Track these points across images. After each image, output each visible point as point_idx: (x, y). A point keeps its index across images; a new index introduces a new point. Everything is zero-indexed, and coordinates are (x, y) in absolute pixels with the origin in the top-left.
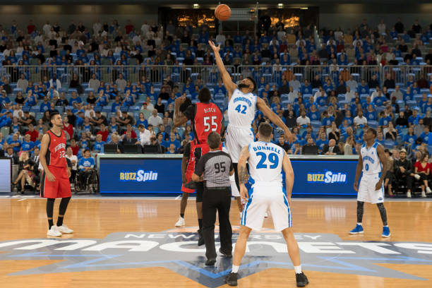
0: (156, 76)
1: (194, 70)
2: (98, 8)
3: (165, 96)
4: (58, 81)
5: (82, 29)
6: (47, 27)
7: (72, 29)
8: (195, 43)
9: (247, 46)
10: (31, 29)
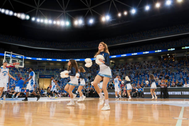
0: (158, 72)
1: (169, 69)
2: (142, 58)
3: (161, 76)
4: (133, 74)
5: (138, 63)
6: (130, 63)
7: (136, 63)
8: (169, 63)
9: (185, 62)
10: (127, 64)
